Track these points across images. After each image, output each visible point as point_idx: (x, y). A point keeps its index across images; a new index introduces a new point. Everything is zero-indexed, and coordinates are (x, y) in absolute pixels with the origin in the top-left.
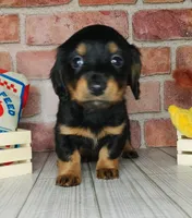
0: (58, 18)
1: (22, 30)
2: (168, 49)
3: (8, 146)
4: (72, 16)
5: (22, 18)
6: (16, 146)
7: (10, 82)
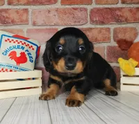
0: (49, 11)
1: (30, 17)
2: (109, 29)
3: (29, 79)
4: (57, 10)
5: (30, 11)
6: (33, 79)
7: (30, 45)
